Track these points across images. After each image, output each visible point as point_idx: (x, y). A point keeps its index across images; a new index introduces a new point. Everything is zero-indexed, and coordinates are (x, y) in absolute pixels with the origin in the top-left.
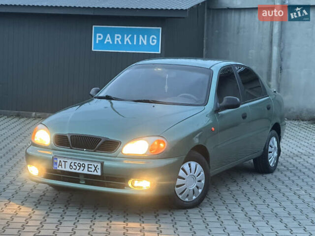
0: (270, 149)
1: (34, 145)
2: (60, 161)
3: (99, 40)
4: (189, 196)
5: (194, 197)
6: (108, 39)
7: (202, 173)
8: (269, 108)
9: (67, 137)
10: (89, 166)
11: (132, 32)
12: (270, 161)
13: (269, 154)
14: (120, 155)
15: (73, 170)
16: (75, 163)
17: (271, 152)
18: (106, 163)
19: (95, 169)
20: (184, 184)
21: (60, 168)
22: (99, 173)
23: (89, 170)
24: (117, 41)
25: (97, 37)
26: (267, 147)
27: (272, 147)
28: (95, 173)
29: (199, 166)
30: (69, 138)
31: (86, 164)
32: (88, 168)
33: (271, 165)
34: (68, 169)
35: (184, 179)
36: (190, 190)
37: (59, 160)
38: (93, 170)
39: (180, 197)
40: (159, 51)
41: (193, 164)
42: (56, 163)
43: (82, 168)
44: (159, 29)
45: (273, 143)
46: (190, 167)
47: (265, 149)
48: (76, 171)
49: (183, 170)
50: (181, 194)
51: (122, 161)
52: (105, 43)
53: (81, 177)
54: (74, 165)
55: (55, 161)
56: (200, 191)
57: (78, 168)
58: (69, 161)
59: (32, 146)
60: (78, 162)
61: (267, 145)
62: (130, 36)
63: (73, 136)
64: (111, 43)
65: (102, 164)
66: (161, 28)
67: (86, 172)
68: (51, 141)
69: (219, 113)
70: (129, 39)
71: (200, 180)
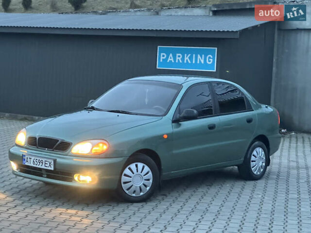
0: (253, 158)
2: (27, 158)
3: (163, 59)
4: (136, 192)
6: (171, 58)
7: (150, 173)
8: (249, 121)
9: (36, 138)
10: (46, 162)
11: (192, 52)
12: (253, 169)
13: (252, 163)
15: (35, 166)
16: (36, 159)
17: (255, 161)
19: (50, 165)
20: (130, 182)
21: (27, 164)
22: (52, 169)
23: (46, 165)
24: (178, 60)
25: (161, 56)
26: (248, 156)
28: (50, 168)
31: (44, 160)
32: (45, 164)
33: (255, 173)
34: (32, 165)
35: (131, 177)
36: (136, 187)
38: (48, 165)
39: (127, 192)
40: (214, 70)
41: (140, 165)
43: (41, 164)
44: (215, 49)
45: (258, 153)
47: (246, 157)
48: (37, 166)
49: (130, 169)
50: (128, 189)
51: (72, 159)
52: (168, 61)
53: (43, 172)
54: (36, 161)
55: (24, 157)
56: (148, 188)
57: (38, 163)
58: (33, 158)
60: (38, 159)
62: (190, 55)
63: (40, 138)
64: (173, 61)
65: (55, 161)
66: (216, 48)
67: (43, 167)
69: (180, 123)
70: (189, 58)
71: (147, 178)
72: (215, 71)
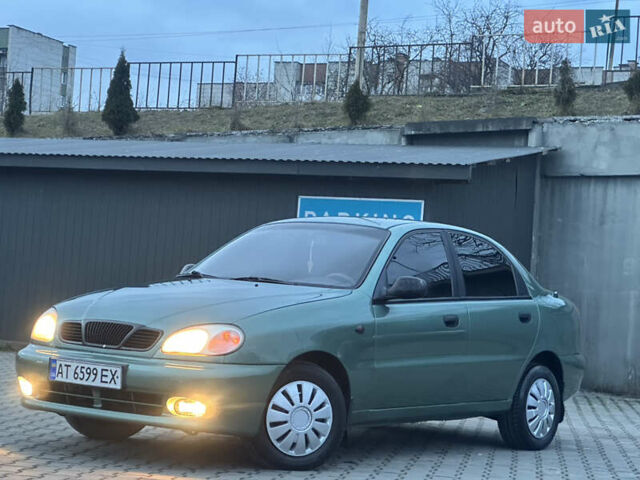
0: (530, 401)
2: (61, 365)
4: (297, 446)
5: (309, 450)
8: (524, 319)
9: (80, 324)
12: (530, 424)
13: (528, 411)
14: (158, 354)
15: (78, 382)
16: (82, 367)
17: (534, 408)
18: (132, 367)
19: (113, 378)
20: (285, 422)
21: (59, 379)
22: (118, 386)
23: (104, 379)
27: (536, 398)
28: (112, 386)
29: (320, 392)
30: (83, 325)
31: (99, 369)
32: (102, 376)
33: (535, 433)
34: (71, 380)
35: (287, 412)
36: (298, 434)
37: (58, 363)
38: (108, 379)
39: (277, 445)
41: (308, 387)
42: (54, 369)
43: (93, 376)
45: (541, 391)
46: (300, 390)
48: (84, 383)
49: (285, 393)
50: (280, 440)
51: (162, 365)
53: (96, 396)
54: (82, 372)
55: (53, 365)
56: (323, 439)
57: (86, 376)
58: (74, 365)
60: (86, 366)
63: (90, 325)
65: (125, 370)
66: (422, 202)
67: (97, 383)
68: (55, 333)
69: (388, 306)
71: (322, 417)
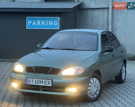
0: (123, 72)
1: (14, 72)
4: (93, 95)
5: (95, 96)
7: (99, 84)
8: (122, 52)
10: (45, 82)
13: (122, 74)
14: (61, 76)
15: (37, 84)
16: (38, 80)
18: (54, 80)
19: (49, 83)
20: (91, 90)
21: (30, 83)
23: (46, 83)
27: (123, 71)
29: (97, 80)
30: (33, 68)
32: (45, 83)
34: (34, 84)
35: (91, 87)
36: (93, 92)
37: (29, 79)
39: (89, 96)
41: (95, 79)
42: (28, 81)
43: (41, 83)
45: (124, 69)
46: (93, 80)
48: (39, 85)
50: (89, 94)
53: (41, 88)
54: (37, 82)
55: (27, 80)
56: (98, 92)
57: (39, 83)
58: (35, 80)
59: (13, 73)
60: (39, 80)
61: (121, 70)
63: (35, 67)
65: (52, 81)
66: (59, 17)
67: (43, 85)
68: (24, 70)
71: (98, 87)
72: (59, 29)
